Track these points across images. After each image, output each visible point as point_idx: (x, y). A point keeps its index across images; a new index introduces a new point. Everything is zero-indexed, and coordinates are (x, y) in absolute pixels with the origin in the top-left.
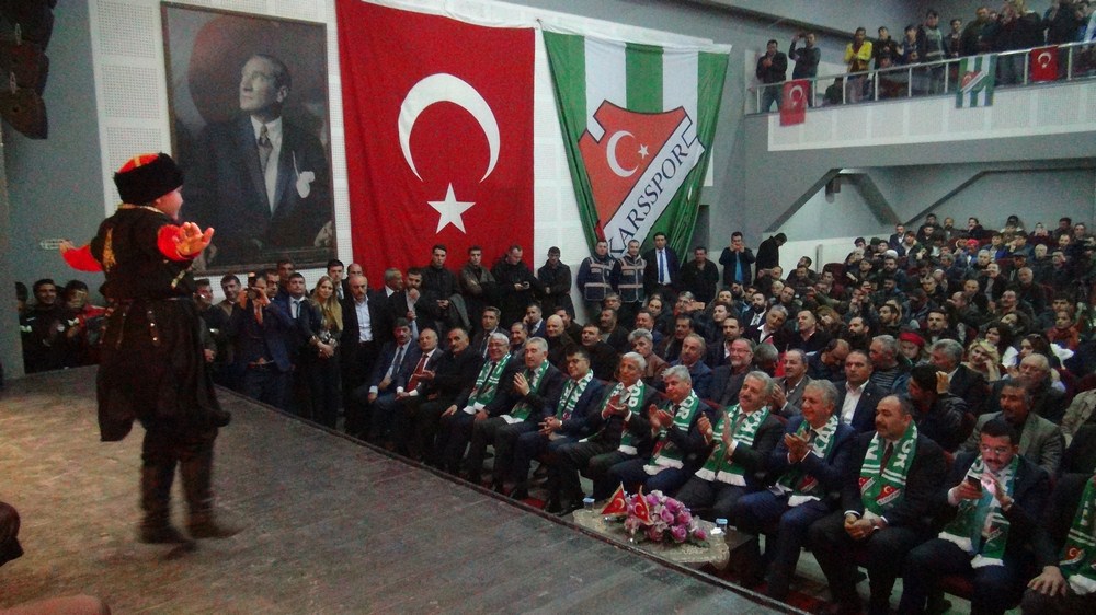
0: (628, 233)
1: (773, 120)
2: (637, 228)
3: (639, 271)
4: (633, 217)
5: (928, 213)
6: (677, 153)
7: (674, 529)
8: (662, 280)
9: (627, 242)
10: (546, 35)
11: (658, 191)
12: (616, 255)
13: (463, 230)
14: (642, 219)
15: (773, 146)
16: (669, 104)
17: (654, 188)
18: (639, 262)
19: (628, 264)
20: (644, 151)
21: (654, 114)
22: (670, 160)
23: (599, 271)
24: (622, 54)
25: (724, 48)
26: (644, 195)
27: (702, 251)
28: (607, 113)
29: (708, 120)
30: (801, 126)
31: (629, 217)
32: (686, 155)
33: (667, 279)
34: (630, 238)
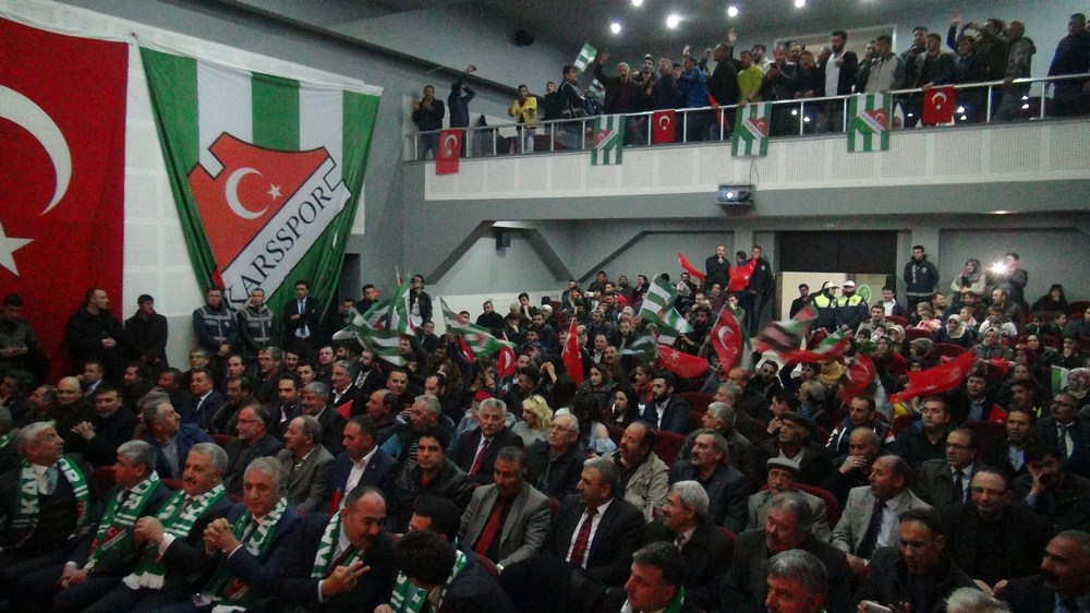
0: (253, 281)
1: (430, 168)
2: (265, 276)
3: (266, 322)
4: (260, 263)
5: (598, 270)
6: (318, 196)
9: (250, 291)
10: (144, 52)
11: (294, 237)
12: (238, 306)
13: (15, 271)
14: (273, 267)
15: (429, 196)
16: (306, 144)
17: (289, 232)
18: (265, 313)
19: (252, 316)
20: (275, 192)
21: (287, 152)
22: (310, 204)
23: (214, 323)
24: (248, 84)
25: (375, 90)
26: (276, 240)
28: (226, 147)
29: (356, 163)
30: (455, 176)
31: (254, 264)
32: (329, 199)
34: (255, 286)
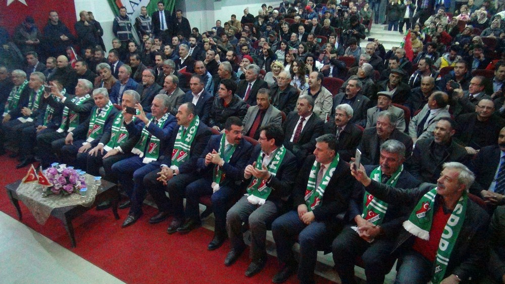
2: (140, 1)
7: (65, 187)
8: (163, 28)
13: (26, 4)
27: (180, 12)
33: (166, 27)
